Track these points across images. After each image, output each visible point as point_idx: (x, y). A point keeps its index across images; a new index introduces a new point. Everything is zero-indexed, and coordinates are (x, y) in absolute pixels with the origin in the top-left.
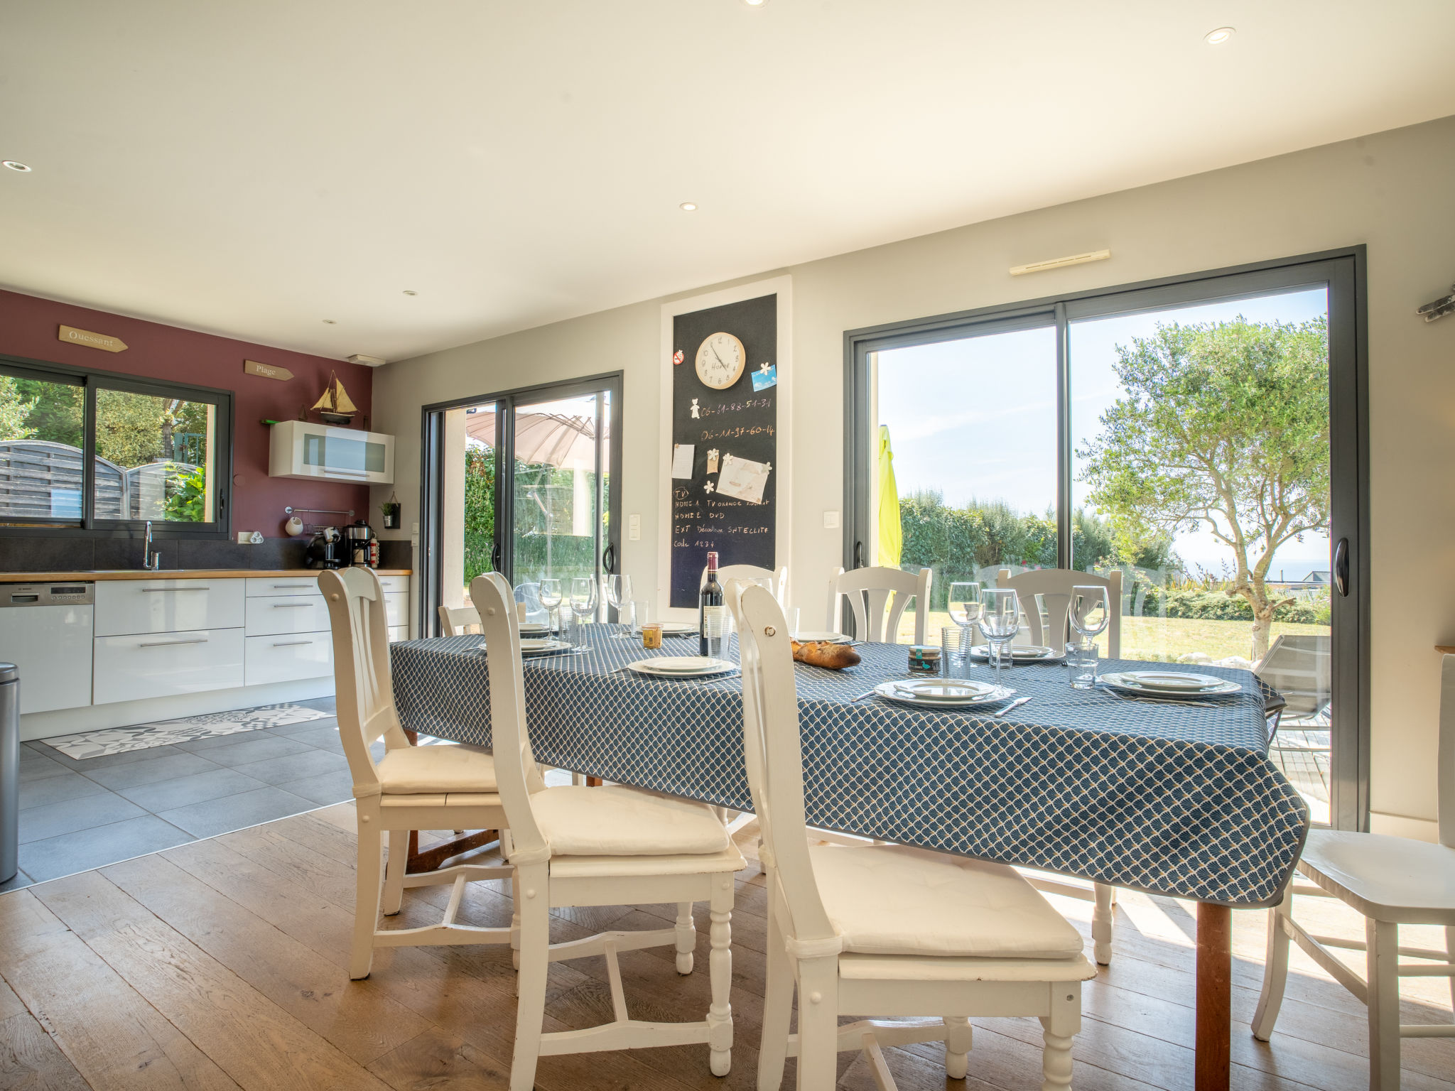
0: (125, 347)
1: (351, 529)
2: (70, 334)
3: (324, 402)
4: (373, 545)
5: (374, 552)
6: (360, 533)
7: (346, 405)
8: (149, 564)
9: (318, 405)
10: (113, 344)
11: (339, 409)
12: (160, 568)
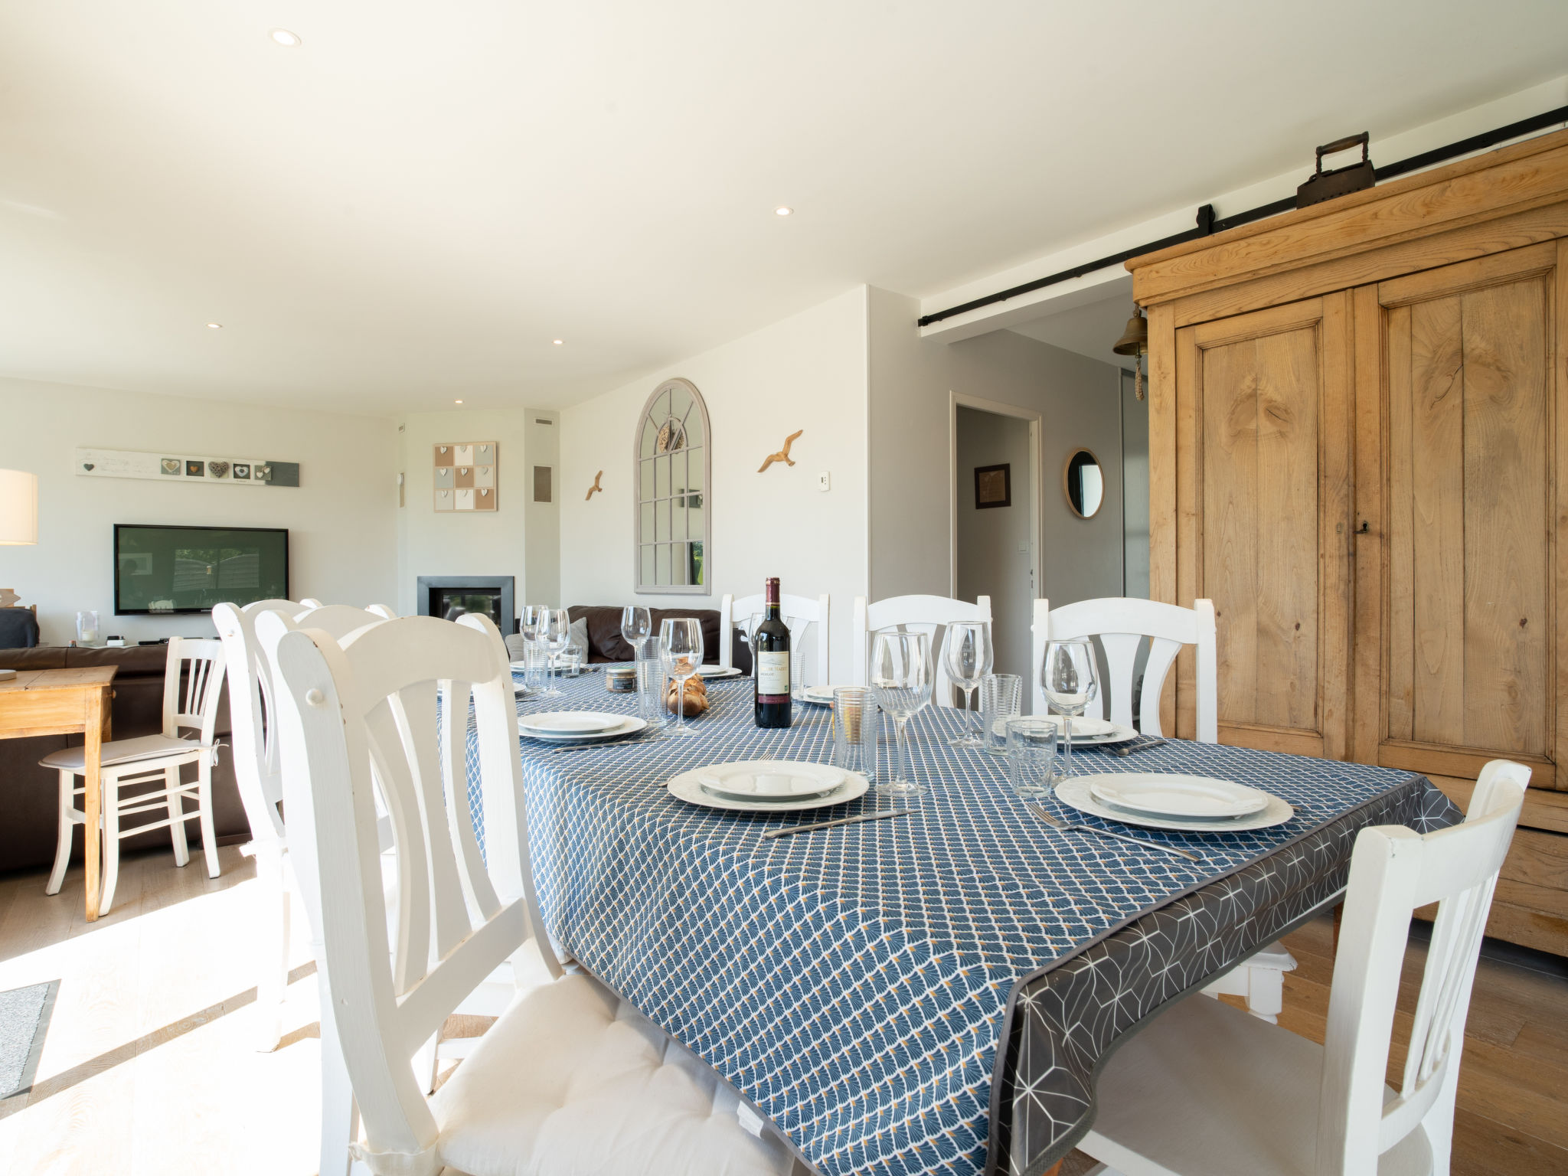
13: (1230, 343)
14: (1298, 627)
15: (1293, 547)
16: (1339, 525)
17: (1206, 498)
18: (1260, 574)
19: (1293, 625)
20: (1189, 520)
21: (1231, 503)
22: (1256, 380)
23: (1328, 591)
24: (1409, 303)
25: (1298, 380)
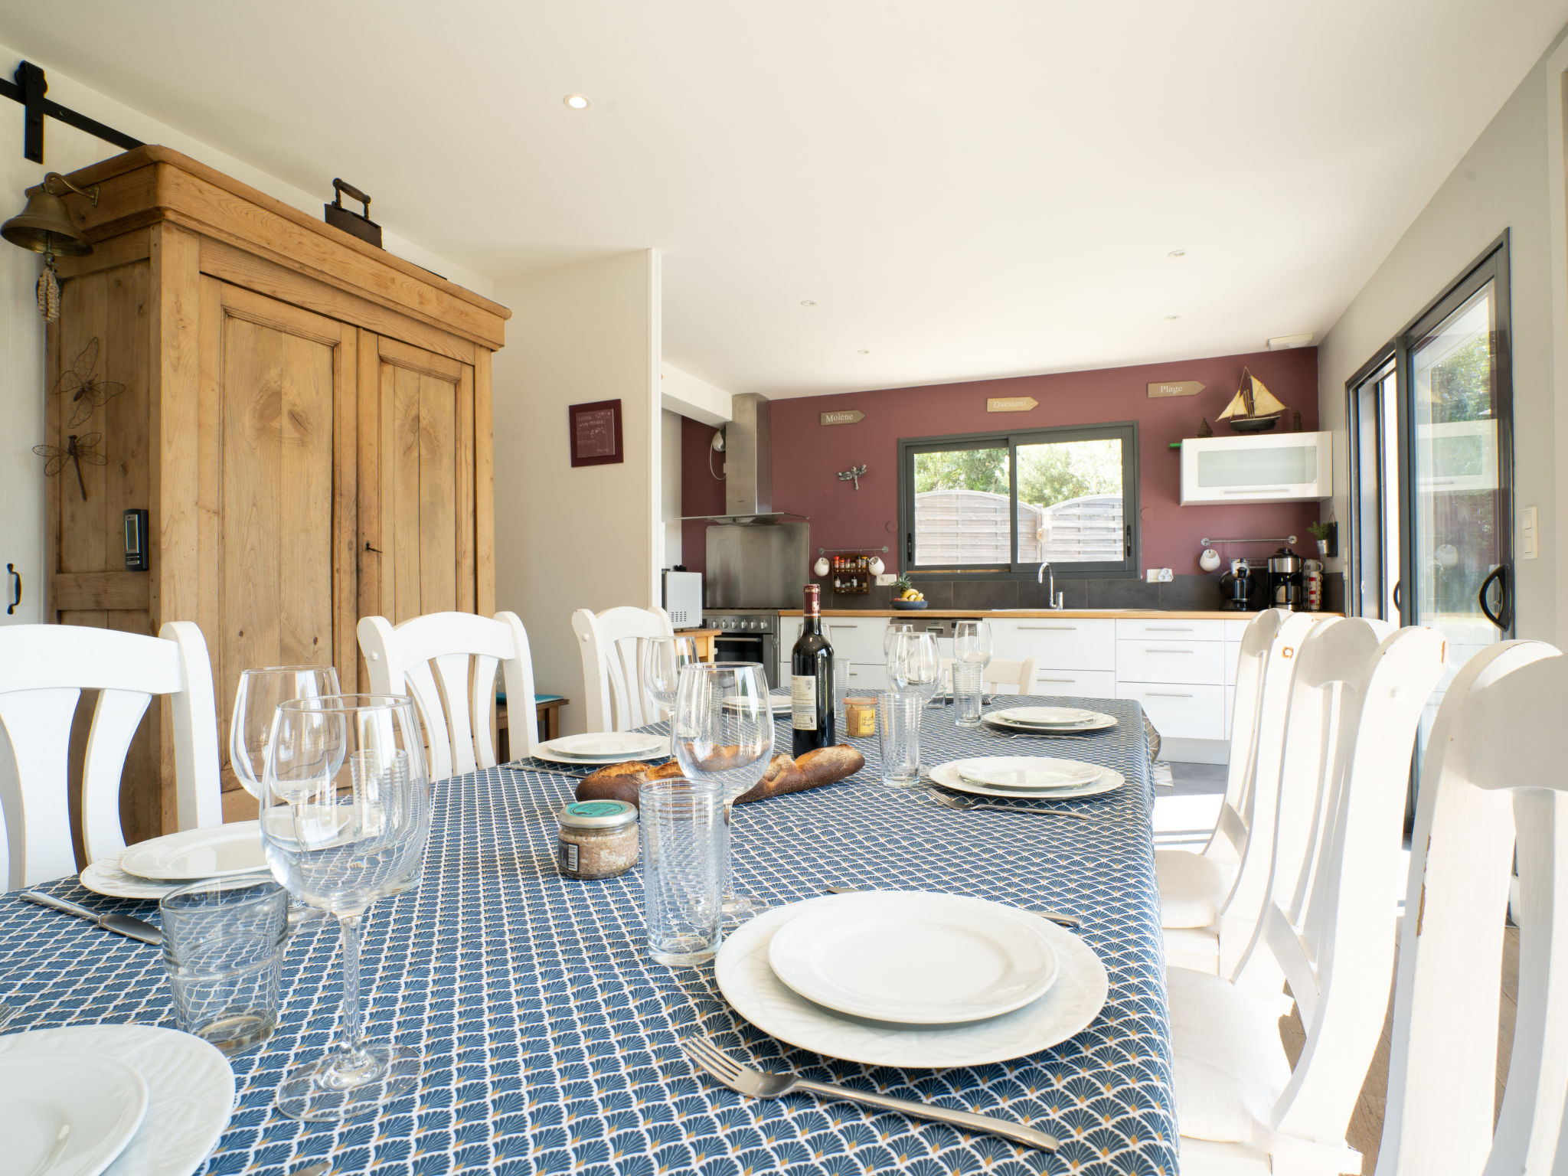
0: (1036, 403)
1: (1270, 561)
2: (996, 405)
3: (1236, 407)
4: (1312, 579)
5: (1314, 589)
6: (1281, 565)
7: (1267, 403)
8: (1054, 603)
9: (1227, 413)
10: (1025, 404)
11: (1257, 412)
12: (1065, 607)
13: (259, 324)
14: (316, 641)
15: (310, 560)
16: (350, 543)
17: (227, 494)
18: (283, 587)
19: (312, 640)
20: (210, 518)
21: (254, 505)
22: (281, 375)
23: (343, 605)
24: (394, 363)
25: (317, 393)
